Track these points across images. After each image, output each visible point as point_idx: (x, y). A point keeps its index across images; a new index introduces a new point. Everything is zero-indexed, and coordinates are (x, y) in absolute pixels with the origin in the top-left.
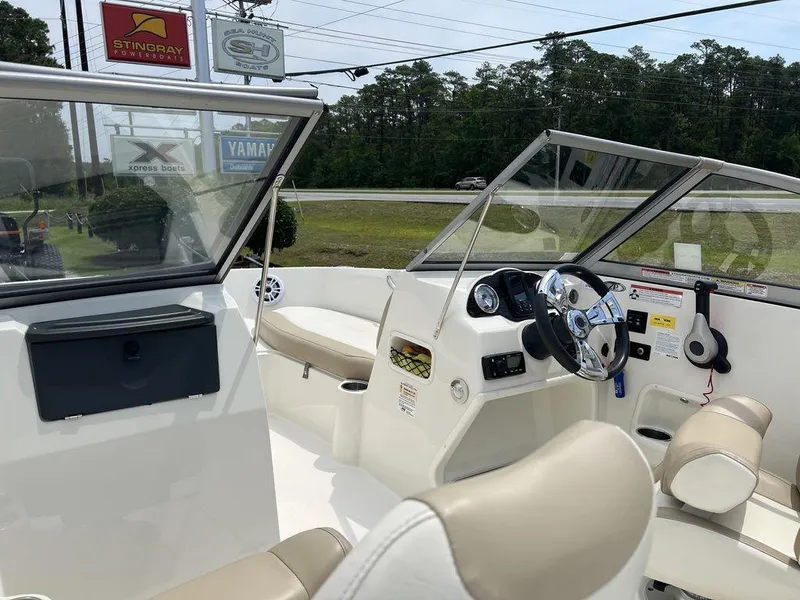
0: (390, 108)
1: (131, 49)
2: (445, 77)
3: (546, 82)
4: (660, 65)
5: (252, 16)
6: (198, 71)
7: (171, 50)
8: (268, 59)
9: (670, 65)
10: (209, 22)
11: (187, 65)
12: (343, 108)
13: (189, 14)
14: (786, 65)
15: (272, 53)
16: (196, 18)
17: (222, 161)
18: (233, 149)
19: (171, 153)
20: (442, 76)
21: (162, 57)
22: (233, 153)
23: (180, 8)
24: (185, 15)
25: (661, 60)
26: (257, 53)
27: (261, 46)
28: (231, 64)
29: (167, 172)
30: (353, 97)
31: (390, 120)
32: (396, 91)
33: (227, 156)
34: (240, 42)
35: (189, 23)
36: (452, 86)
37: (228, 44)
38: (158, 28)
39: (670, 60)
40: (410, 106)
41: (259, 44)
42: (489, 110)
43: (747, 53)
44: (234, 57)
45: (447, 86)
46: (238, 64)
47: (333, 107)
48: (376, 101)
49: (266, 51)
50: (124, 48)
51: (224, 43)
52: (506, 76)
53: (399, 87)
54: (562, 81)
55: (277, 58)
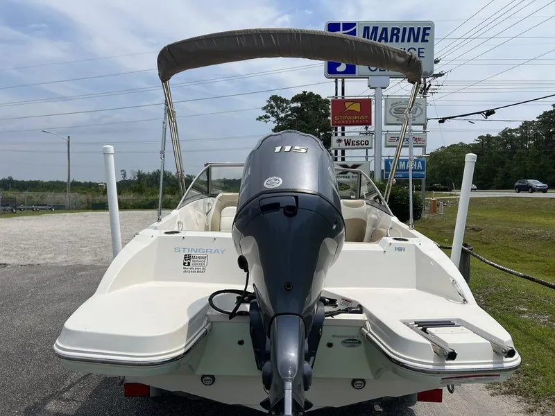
1: (343, 119)
5: (430, 85)
6: (375, 126)
7: (362, 117)
8: (416, 115)
10: (383, 101)
11: (370, 124)
13: (373, 98)
15: (419, 112)
16: (377, 100)
21: (357, 121)
23: (369, 96)
24: (371, 99)
28: (394, 120)
30: (534, 121)
34: (399, 108)
35: (373, 102)
37: (393, 110)
38: (357, 107)
44: (396, 116)
46: (398, 120)
47: (515, 130)
49: (414, 111)
50: (340, 120)
51: (391, 110)
55: (421, 114)
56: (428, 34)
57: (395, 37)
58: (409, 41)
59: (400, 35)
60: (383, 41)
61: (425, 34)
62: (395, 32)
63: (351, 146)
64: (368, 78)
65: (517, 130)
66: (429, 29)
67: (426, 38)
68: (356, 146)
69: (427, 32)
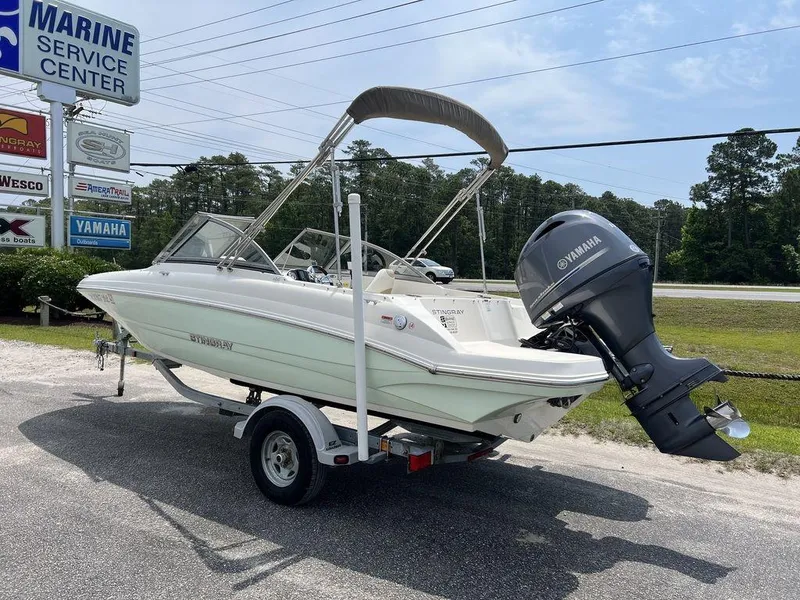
0: (204, 194)
2: (261, 170)
3: (354, 182)
4: (448, 175)
6: (52, 161)
7: (30, 144)
9: (455, 176)
11: (43, 156)
12: (154, 191)
13: (48, 116)
14: (542, 182)
15: (120, 152)
16: (55, 120)
17: (69, 236)
18: (80, 226)
19: (24, 228)
20: (257, 168)
21: (22, 149)
22: (80, 231)
23: (41, 112)
24: (44, 117)
25: (448, 172)
26: (108, 152)
27: (110, 145)
28: (83, 158)
29: (18, 243)
30: (165, 181)
31: (205, 205)
32: (212, 179)
33: (75, 231)
34: (92, 141)
35: (48, 123)
36: (268, 179)
37: (81, 143)
38: (21, 126)
39: (455, 173)
40: (225, 194)
41: (109, 144)
42: (302, 204)
43: (513, 171)
44: (85, 152)
45: (263, 178)
46: (89, 159)
48: (191, 187)
49: (114, 150)
51: (77, 142)
52: (318, 174)
53: (214, 175)
54: (368, 182)
55: (122, 156)
56: (131, 44)
57: (83, 32)
58: (104, 44)
59: (92, 31)
60: (65, 32)
61: (126, 43)
62: (84, 24)
63: (10, 188)
64: (39, 83)
65: (146, 189)
66: (133, 37)
67: (129, 48)
68: (19, 190)
69: (130, 40)
